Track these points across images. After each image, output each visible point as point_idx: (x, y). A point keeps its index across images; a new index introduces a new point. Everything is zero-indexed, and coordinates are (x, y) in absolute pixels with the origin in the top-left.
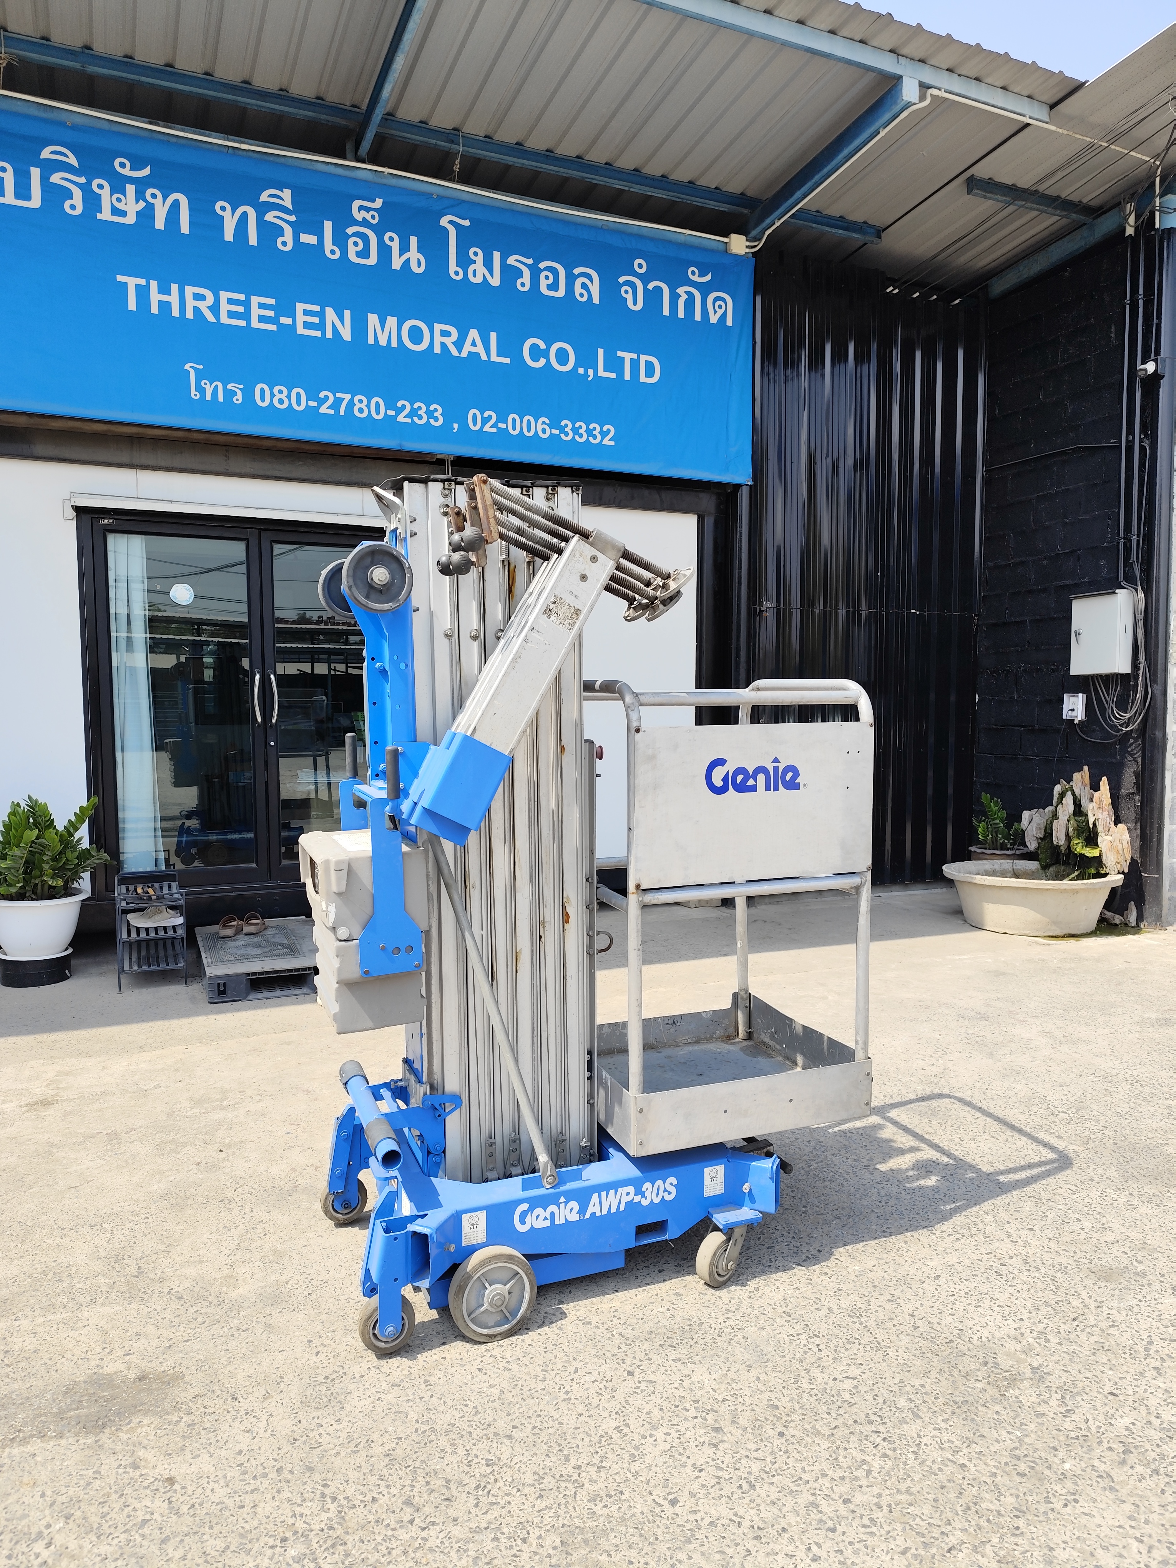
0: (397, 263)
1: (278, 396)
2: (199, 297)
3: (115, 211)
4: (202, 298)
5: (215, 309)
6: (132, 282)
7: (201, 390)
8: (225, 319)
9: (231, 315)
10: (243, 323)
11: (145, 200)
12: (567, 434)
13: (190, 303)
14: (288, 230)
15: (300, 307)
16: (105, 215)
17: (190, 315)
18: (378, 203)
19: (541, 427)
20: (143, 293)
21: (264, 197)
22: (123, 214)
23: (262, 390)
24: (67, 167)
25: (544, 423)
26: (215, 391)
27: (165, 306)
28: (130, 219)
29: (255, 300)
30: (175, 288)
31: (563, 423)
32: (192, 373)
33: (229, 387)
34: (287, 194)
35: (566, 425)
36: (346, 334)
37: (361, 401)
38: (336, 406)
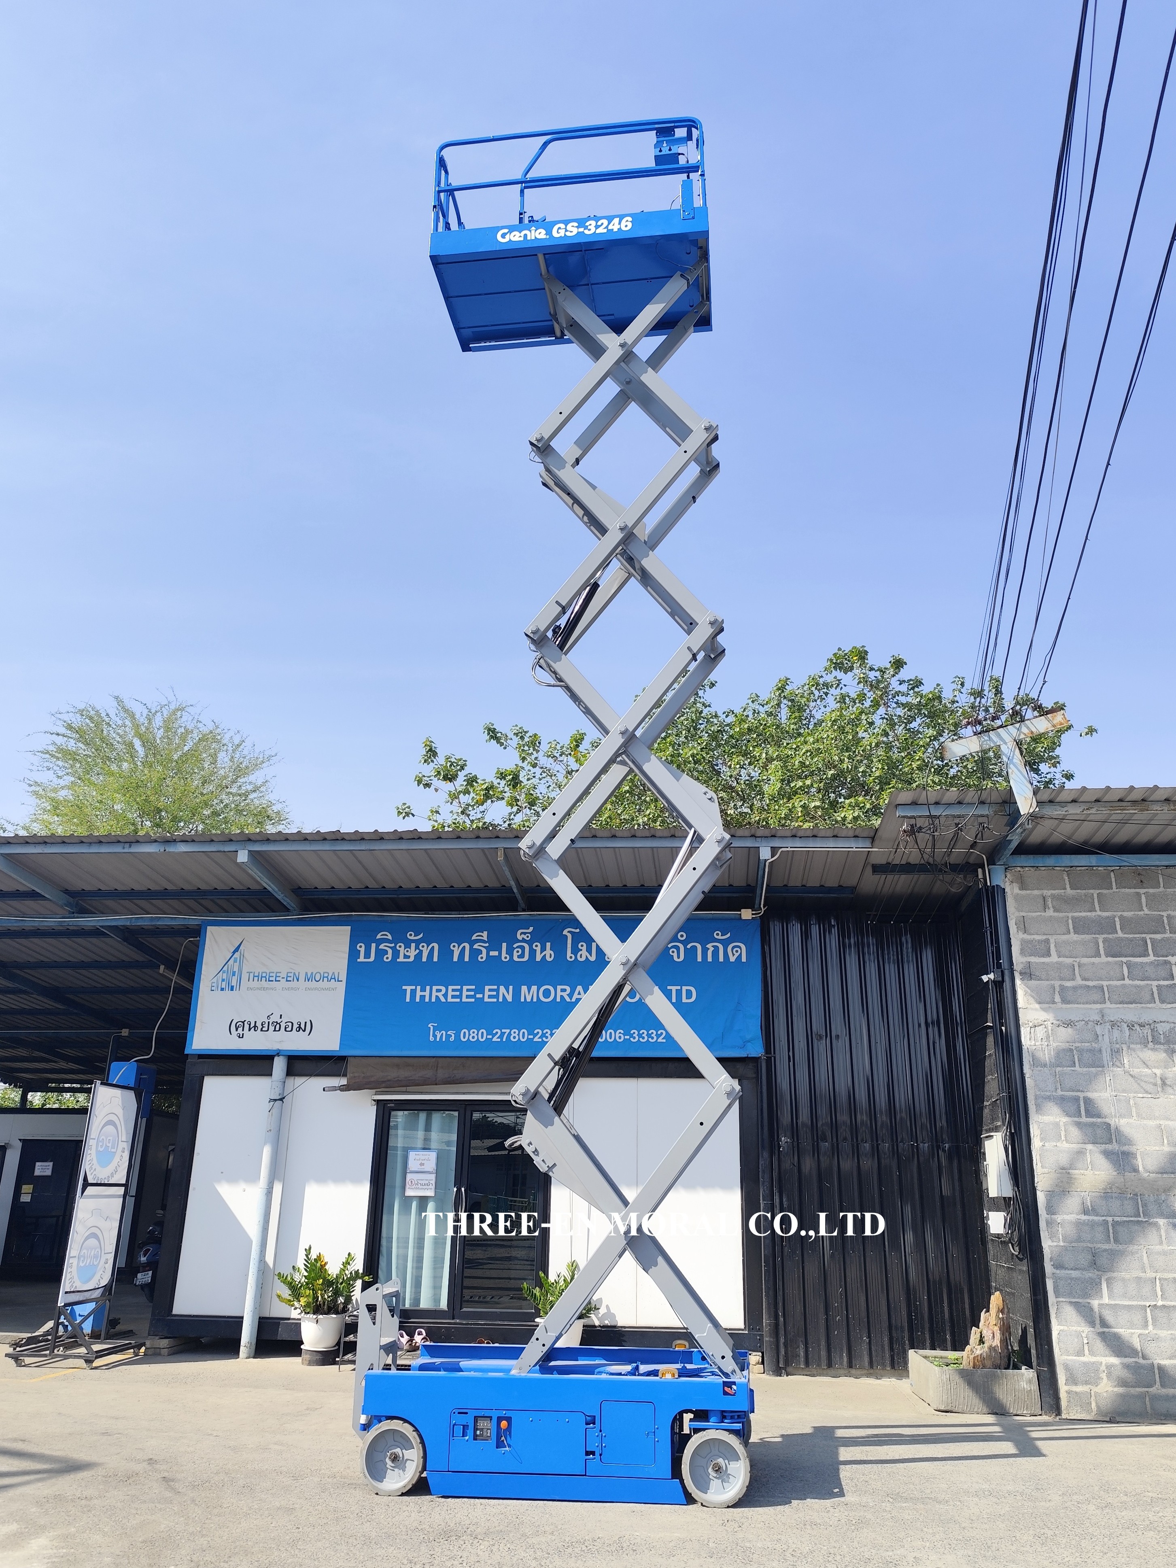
0: (539, 958)
1: (472, 1035)
3: (406, 957)
4: (440, 990)
5: (446, 995)
6: (408, 988)
7: (435, 1036)
11: (419, 949)
14: (484, 951)
15: (487, 988)
16: (401, 959)
17: (433, 1000)
18: (531, 929)
19: (618, 1036)
20: (413, 992)
21: (474, 937)
23: (465, 1032)
24: (387, 941)
25: (620, 1033)
26: (442, 1035)
27: (423, 997)
28: (412, 959)
29: (465, 988)
30: (428, 988)
31: (632, 1032)
32: (432, 1028)
33: (449, 1033)
34: (485, 934)
35: (634, 1033)
36: (509, 998)
37: (515, 1032)
38: (501, 1037)
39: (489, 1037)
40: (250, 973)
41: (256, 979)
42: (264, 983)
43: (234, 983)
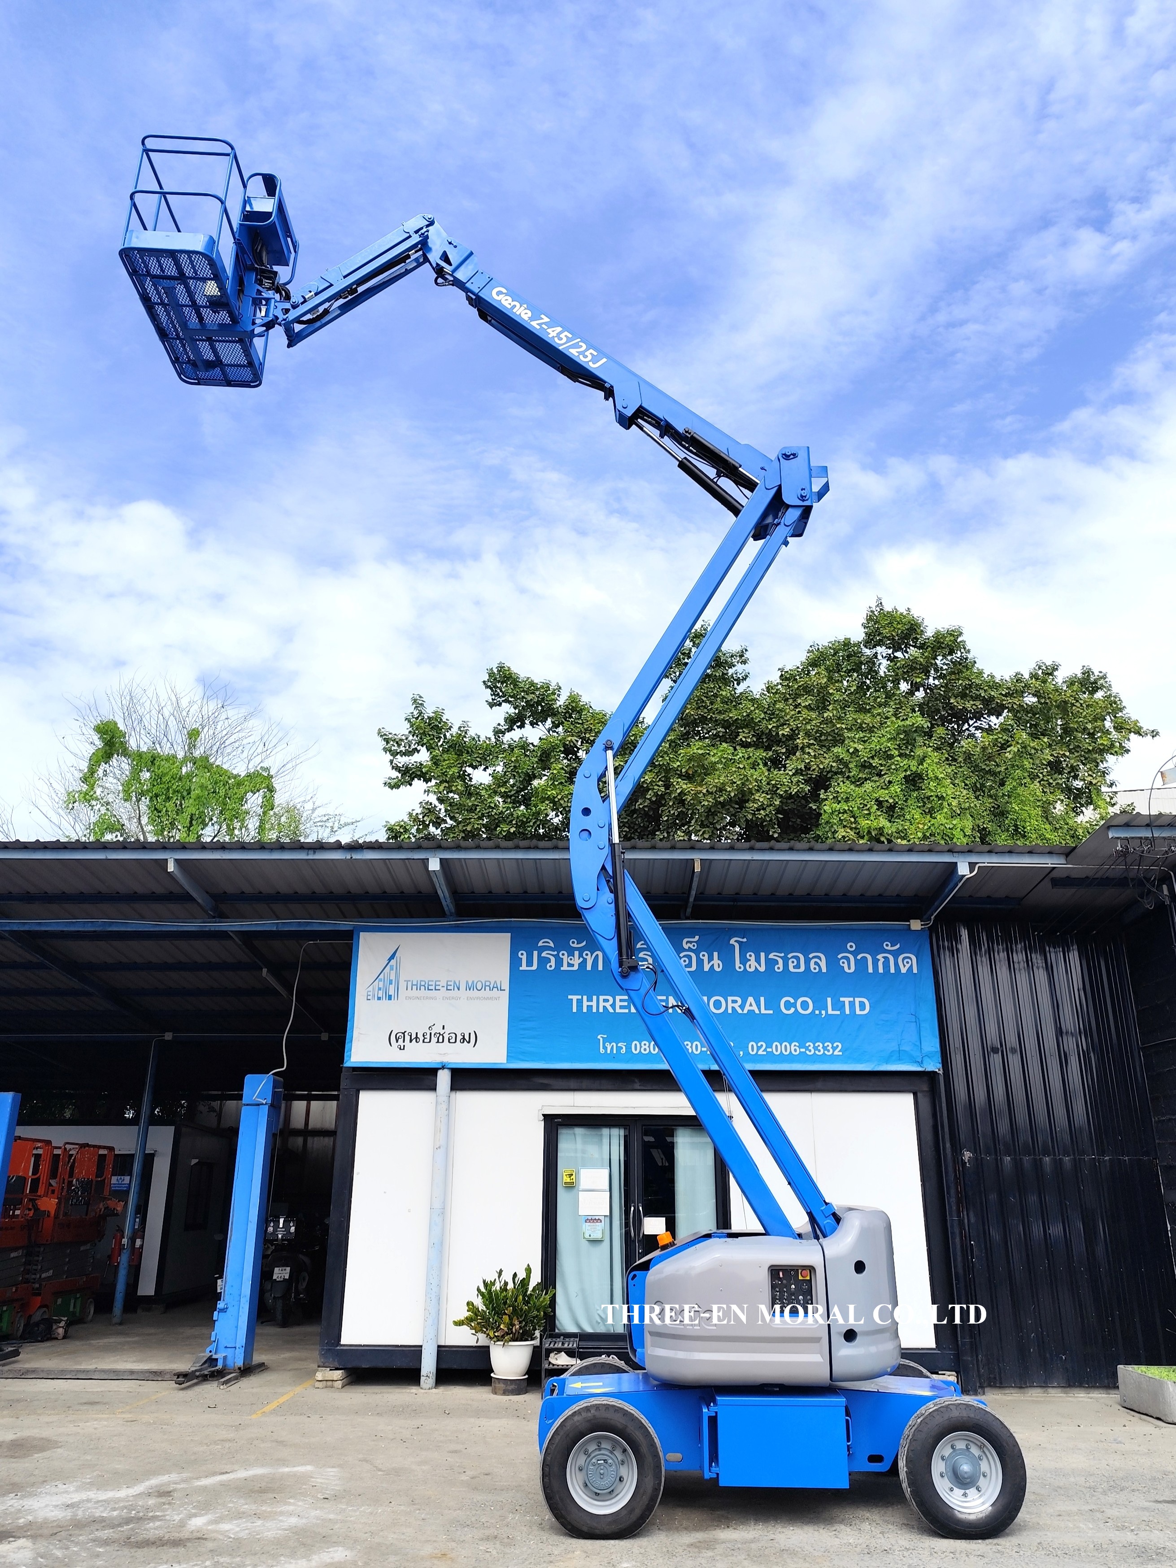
0: (707, 968)
1: (644, 1047)
2: (605, 1001)
3: (569, 965)
4: (607, 1001)
5: (613, 1005)
6: (575, 998)
7: (605, 1048)
8: (618, 1010)
9: (621, 1007)
10: (627, 1011)
11: (583, 957)
12: (810, 1051)
13: (602, 1004)
14: (650, 960)
16: (565, 967)
17: (601, 1010)
18: (697, 938)
19: (794, 1048)
20: (580, 1002)
21: (639, 946)
22: (573, 965)
23: (636, 1044)
24: (550, 948)
25: (795, 1045)
26: (612, 1047)
27: (590, 1007)
28: (576, 968)
30: (595, 998)
31: (807, 1045)
32: (601, 1040)
33: (619, 1045)
35: (809, 1046)
40: (407, 981)
41: (415, 987)
42: (423, 992)
43: (391, 992)
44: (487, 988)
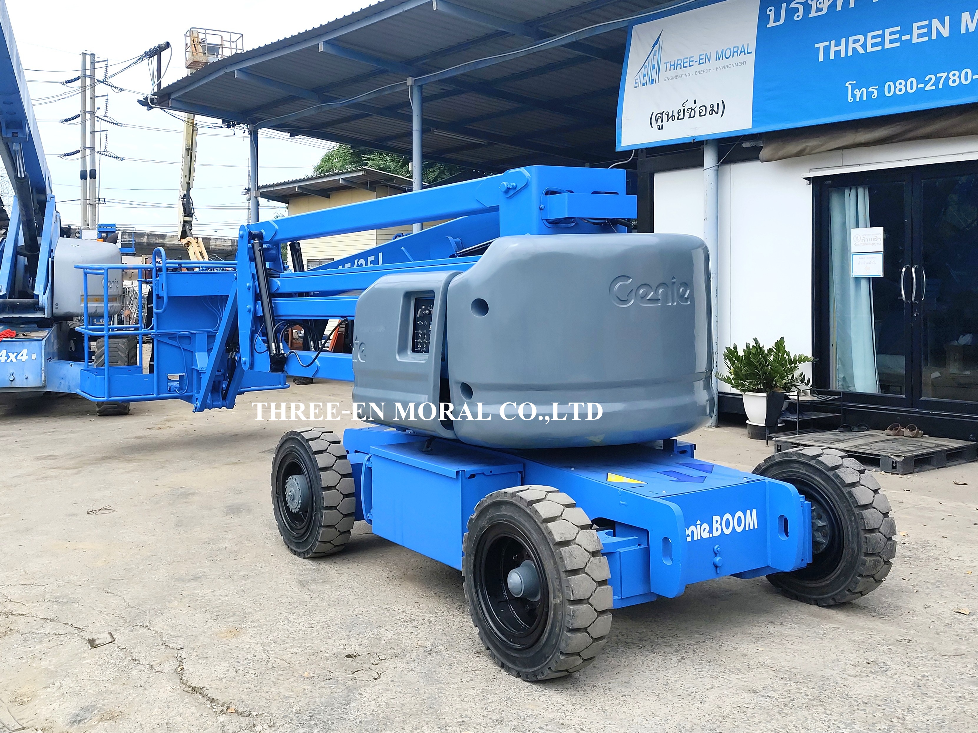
1: (899, 87)
3: (818, 10)
4: (858, 41)
5: (864, 46)
6: (821, 46)
7: (853, 96)
8: (869, 49)
9: (873, 45)
10: (880, 48)
13: (851, 46)
15: (915, 25)
16: (813, 14)
17: (850, 54)
20: (827, 49)
22: (822, 9)
23: (889, 85)
26: (862, 94)
27: (838, 53)
28: (825, 11)
29: (887, 31)
30: (843, 40)
32: (850, 87)
33: (870, 90)
36: (945, 33)
37: (954, 75)
38: (936, 83)
39: (920, 86)
40: (666, 63)
41: (672, 67)
42: (680, 71)
43: (654, 77)
44: (735, 54)
